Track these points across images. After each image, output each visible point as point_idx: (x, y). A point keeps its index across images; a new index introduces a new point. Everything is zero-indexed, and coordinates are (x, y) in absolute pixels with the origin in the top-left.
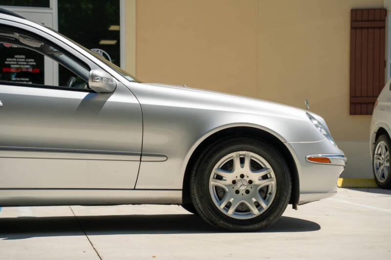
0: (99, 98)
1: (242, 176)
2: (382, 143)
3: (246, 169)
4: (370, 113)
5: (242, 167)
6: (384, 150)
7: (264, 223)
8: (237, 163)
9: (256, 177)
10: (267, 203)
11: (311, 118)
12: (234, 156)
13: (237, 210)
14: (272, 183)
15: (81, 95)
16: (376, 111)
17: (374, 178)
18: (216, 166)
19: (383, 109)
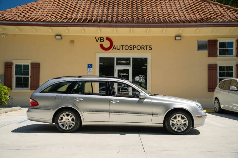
0: (142, 100)
1: (179, 120)
2: (217, 101)
3: (180, 119)
6: (217, 103)
7: (185, 133)
8: (177, 117)
9: (182, 121)
10: (185, 127)
11: (197, 105)
12: (177, 115)
13: (177, 129)
14: (187, 122)
15: (138, 99)
16: (215, 92)
17: (214, 110)
18: (172, 118)
19: (217, 92)
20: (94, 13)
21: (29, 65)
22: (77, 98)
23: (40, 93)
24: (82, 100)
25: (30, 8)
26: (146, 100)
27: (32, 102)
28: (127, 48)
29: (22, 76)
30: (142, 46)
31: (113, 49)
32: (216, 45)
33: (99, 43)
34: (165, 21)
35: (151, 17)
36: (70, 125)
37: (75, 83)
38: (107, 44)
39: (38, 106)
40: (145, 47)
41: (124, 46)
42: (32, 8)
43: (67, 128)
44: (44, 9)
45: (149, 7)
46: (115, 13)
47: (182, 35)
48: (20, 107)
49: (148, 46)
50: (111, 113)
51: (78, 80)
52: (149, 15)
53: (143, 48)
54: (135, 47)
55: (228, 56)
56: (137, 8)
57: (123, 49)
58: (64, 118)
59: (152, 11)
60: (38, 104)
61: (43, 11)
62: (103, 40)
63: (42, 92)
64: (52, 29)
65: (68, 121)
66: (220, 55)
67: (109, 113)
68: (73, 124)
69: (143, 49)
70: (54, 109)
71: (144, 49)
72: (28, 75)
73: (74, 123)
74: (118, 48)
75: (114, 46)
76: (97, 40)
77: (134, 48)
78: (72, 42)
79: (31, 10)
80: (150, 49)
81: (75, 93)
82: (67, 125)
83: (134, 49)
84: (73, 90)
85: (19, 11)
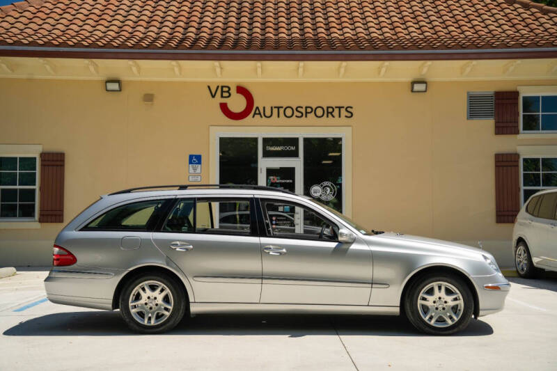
0: (345, 247)
1: (440, 298)
2: (521, 248)
3: (443, 294)
4: (513, 222)
5: (440, 292)
6: (523, 252)
7: (456, 330)
8: (436, 289)
9: (449, 299)
10: (457, 316)
11: (485, 258)
12: (435, 285)
13: (437, 321)
14: (461, 303)
15: (333, 245)
16: (516, 225)
17: (515, 269)
18: (422, 292)
19: (521, 224)
20: (204, 24)
21: (35, 158)
22: (178, 243)
23: (81, 230)
24: (191, 247)
25: (35, 11)
26: (354, 247)
27: (60, 255)
28: (289, 112)
29: (18, 187)
30: (328, 108)
31: (253, 117)
32: (517, 104)
33: (218, 100)
34: (386, 44)
35: (349, 33)
36: (158, 314)
37: (170, 203)
38: (238, 104)
39: (75, 265)
40: (337, 111)
41: (282, 107)
42: (42, 9)
43: (153, 322)
44: (74, 12)
45: (344, 9)
46: (258, 25)
47: (428, 80)
48: (13, 269)
49: (343, 107)
50: (264, 281)
51: (178, 197)
52: (345, 30)
53: (331, 113)
54: (309, 110)
55: (545, 131)
56: (313, 11)
57: (279, 116)
58: (144, 296)
59: (352, 19)
60: (74, 260)
61: (71, 18)
62: (228, 92)
63: (86, 228)
64: (97, 65)
65: (154, 304)
66: (524, 129)
67: (260, 281)
68: (166, 309)
69: (330, 115)
70: (117, 273)
71: (333, 116)
72: (35, 185)
73: (171, 308)
74: (268, 113)
75: (257, 108)
76: (213, 93)
77: (306, 113)
78: (149, 98)
79: (40, 14)
80: (349, 115)
81: (170, 230)
82: (153, 313)
83: (308, 115)
84: (165, 223)
85: (8, 19)
